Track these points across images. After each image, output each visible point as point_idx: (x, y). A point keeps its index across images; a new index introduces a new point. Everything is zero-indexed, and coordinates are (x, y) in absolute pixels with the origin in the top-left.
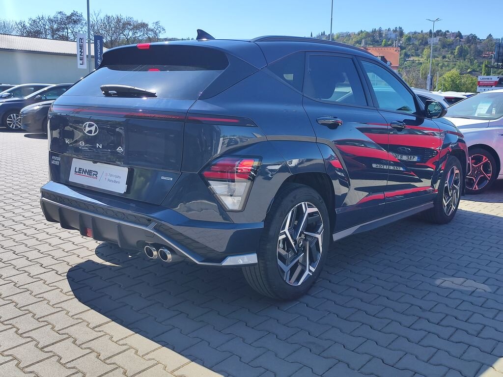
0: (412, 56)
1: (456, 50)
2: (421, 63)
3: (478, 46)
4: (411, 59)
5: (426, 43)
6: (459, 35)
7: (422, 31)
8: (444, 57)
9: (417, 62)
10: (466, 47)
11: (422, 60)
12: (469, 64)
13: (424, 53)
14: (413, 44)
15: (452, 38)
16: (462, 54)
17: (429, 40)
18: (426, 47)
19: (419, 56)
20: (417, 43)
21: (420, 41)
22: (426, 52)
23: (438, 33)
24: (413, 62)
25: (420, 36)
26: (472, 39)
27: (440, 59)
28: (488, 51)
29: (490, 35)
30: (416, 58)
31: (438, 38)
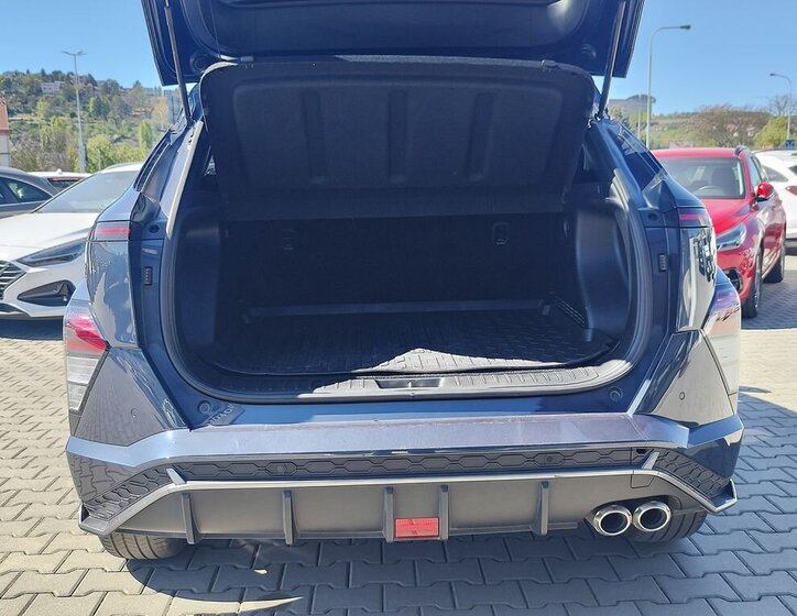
0: (18, 112)
1: (91, 105)
2: (36, 125)
3: (123, 98)
4: (18, 117)
5: (39, 92)
6: (90, 80)
7: (28, 72)
8: (73, 115)
9: (29, 123)
10: (105, 99)
11: (37, 120)
12: (114, 127)
13: (38, 107)
14: (16, 92)
15: (81, 85)
16: (101, 111)
17: (42, 87)
18: (40, 98)
19: (30, 112)
20: (23, 90)
21: (28, 87)
22: (42, 106)
23: (56, 76)
24: (22, 122)
25: (26, 80)
26: (111, 88)
27: (66, 118)
28: (139, 106)
29: (137, 82)
30: (26, 117)
31: (58, 83)
